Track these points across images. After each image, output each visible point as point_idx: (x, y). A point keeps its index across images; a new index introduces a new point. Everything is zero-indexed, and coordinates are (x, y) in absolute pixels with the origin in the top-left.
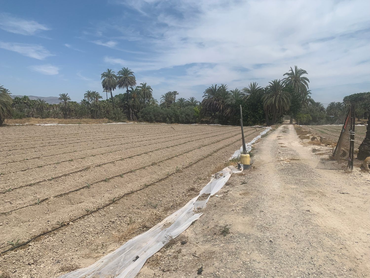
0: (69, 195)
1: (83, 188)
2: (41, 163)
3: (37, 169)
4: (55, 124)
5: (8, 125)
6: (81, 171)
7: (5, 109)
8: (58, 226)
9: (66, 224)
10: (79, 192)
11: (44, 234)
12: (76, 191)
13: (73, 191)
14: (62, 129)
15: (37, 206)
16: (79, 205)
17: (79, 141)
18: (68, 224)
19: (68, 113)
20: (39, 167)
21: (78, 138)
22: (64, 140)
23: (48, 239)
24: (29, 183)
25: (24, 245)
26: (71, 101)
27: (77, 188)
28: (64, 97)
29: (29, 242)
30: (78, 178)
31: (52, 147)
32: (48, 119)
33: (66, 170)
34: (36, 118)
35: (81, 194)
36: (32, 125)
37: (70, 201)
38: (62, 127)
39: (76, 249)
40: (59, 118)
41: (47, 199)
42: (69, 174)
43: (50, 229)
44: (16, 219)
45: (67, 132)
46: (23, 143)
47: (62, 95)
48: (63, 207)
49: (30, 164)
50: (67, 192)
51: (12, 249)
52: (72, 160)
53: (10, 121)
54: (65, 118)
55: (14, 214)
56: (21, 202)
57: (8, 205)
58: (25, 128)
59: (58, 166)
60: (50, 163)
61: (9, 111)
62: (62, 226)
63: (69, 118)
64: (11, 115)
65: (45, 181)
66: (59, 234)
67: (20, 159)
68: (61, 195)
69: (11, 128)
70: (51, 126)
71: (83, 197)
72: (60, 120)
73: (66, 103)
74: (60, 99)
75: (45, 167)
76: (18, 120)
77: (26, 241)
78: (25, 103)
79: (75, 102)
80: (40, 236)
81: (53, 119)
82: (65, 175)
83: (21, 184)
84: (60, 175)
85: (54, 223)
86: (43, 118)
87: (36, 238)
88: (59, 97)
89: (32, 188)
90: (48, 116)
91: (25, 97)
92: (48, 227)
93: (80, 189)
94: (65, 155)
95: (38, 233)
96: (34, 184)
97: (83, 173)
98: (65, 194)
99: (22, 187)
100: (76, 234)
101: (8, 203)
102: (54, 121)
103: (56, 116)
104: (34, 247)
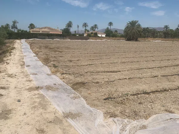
0: (168, 77)
1: (176, 75)
2: (154, 59)
3: (152, 62)
4: (160, 41)
5: (139, 41)
6: (174, 66)
7: (139, 34)
8: (163, 90)
9: (167, 90)
10: (173, 77)
11: (157, 91)
12: (172, 75)
13: (170, 75)
14: (164, 43)
15: (153, 78)
16: (173, 83)
17: (173, 50)
18: (168, 90)
19: (167, 35)
20: (153, 61)
21: (172, 49)
22: (164, 49)
23: (158, 94)
24: (149, 67)
25: (148, 93)
26: (170, 29)
27: (172, 74)
28: (166, 27)
29: (150, 93)
30: (172, 69)
31: (159, 52)
32: (157, 38)
33: (166, 64)
34: (151, 38)
35: (175, 78)
36: (149, 41)
37: (169, 80)
38: (163, 42)
39: (172, 104)
40: (162, 38)
41: (157, 76)
42: (167, 67)
43: (159, 90)
44: (144, 81)
45: (166, 45)
46: (146, 49)
47: (166, 26)
48: (165, 82)
49: (149, 59)
50: (167, 75)
51: (143, 93)
52: (169, 60)
53: (140, 39)
54: (165, 38)
55: (143, 79)
56: (146, 75)
57: (140, 75)
58: (146, 42)
59: (162, 62)
60: (158, 59)
61: (140, 34)
62: (165, 91)
63: (167, 38)
64: (141, 36)
65: (156, 67)
66: (163, 94)
67: (144, 56)
68: (164, 76)
69: (140, 42)
70: (158, 42)
71: (175, 79)
72: (162, 39)
73: (167, 30)
74: (164, 28)
75: (156, 61)
76: (143, 39)
77: (149, 92)
78: (147, 31)
79: (172, 30)
80: (155, 92)
81: (159, 38)
82: (165, 67)
83: (145, 67)
84: (163, 66)
85: (161, 88)
86: (154, 38)
87: (153, 92)
88: (164, 27)
89: (150, 70)
90: (156, 37)
91: (147, 28)
92: (158, 89)
93: (174, 75)
94: (165, 57)
95: (154, 90)
96: (151, 68)
97: (175, 67)
98: (166, 76)
99: (146, 68)
100: (172, 97)
101: (141, 74)
102: (160, 40)
103: (160, 37)
104: (152, 96)
